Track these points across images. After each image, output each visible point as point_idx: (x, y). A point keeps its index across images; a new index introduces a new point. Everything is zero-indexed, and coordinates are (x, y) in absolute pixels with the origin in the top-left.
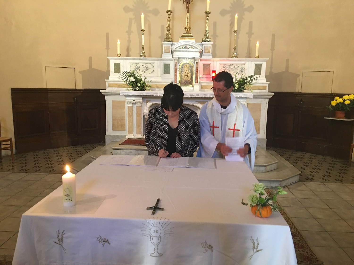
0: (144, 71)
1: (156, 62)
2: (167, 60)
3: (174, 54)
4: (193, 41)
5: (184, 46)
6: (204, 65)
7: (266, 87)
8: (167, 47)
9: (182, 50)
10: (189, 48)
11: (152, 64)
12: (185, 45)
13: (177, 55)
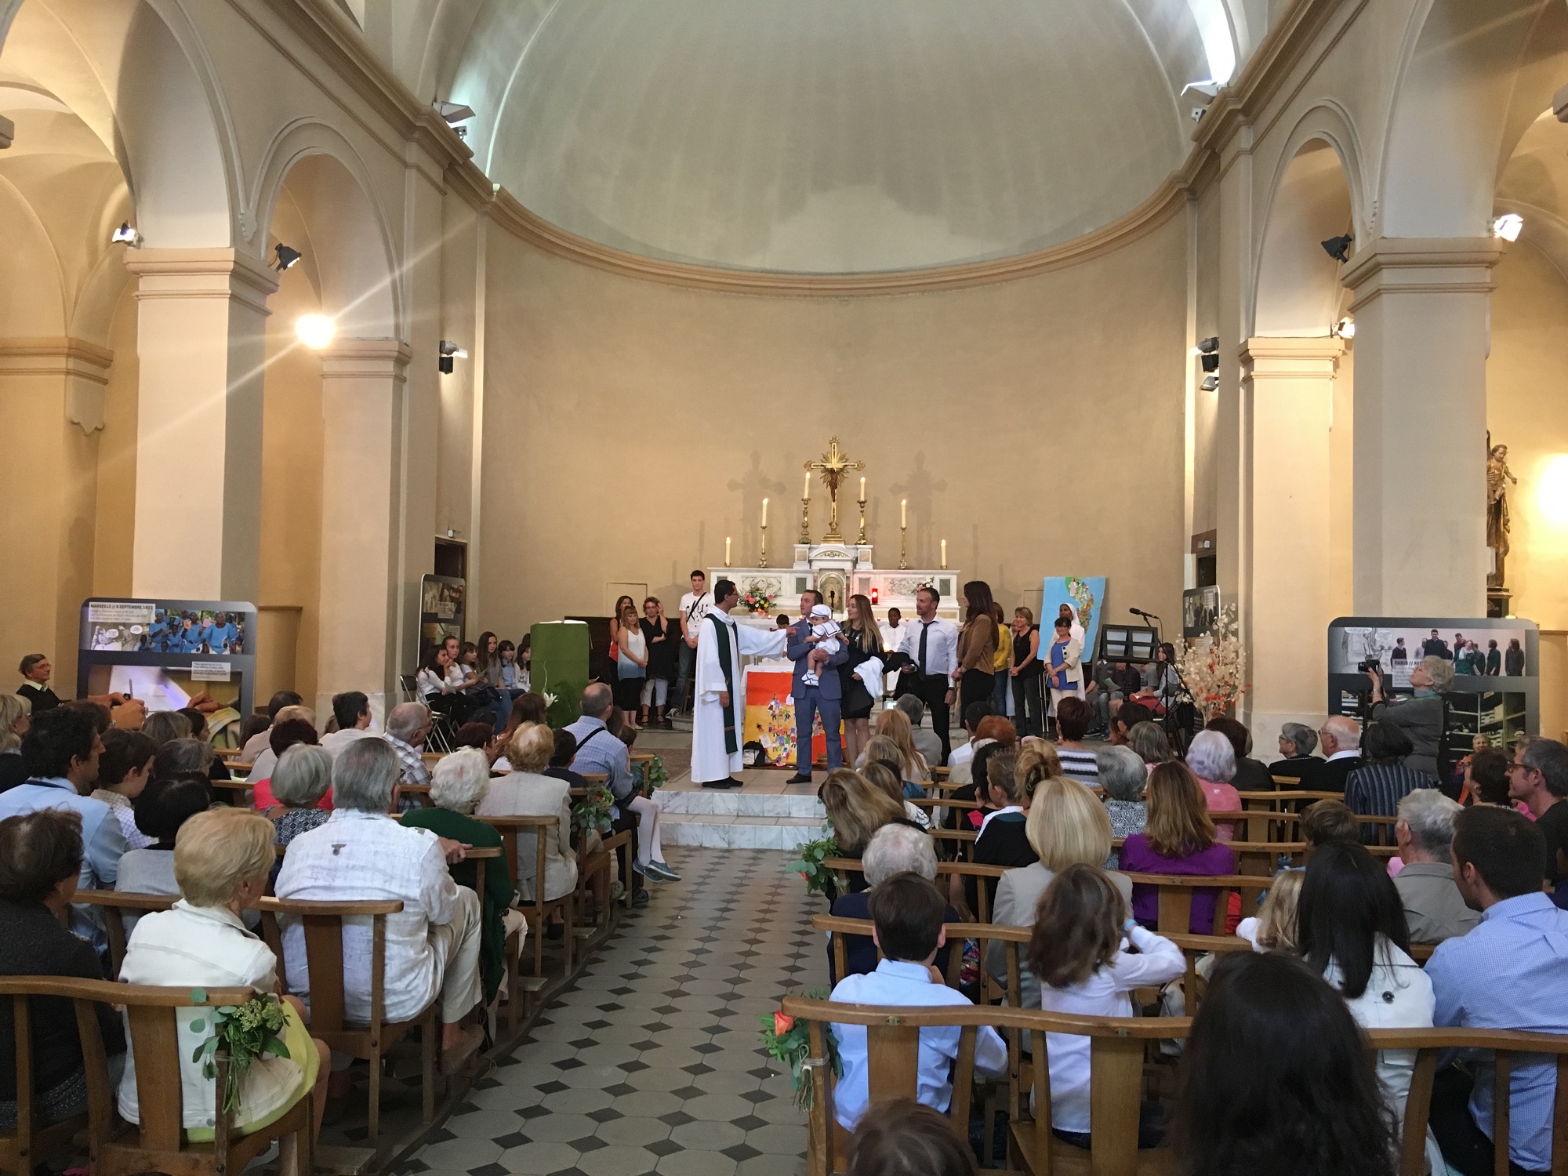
1: (784, 575)
2: (801, 572)
3: (813, 563)
4: (842, 544)
5: (828, 553)
6: (860, 579)
7: (955, 614)
8: (801, 552)
9: (823, 558)
10: (835, 555)
11: (780, 578)
12: (830, 551)
13: (816, 566)
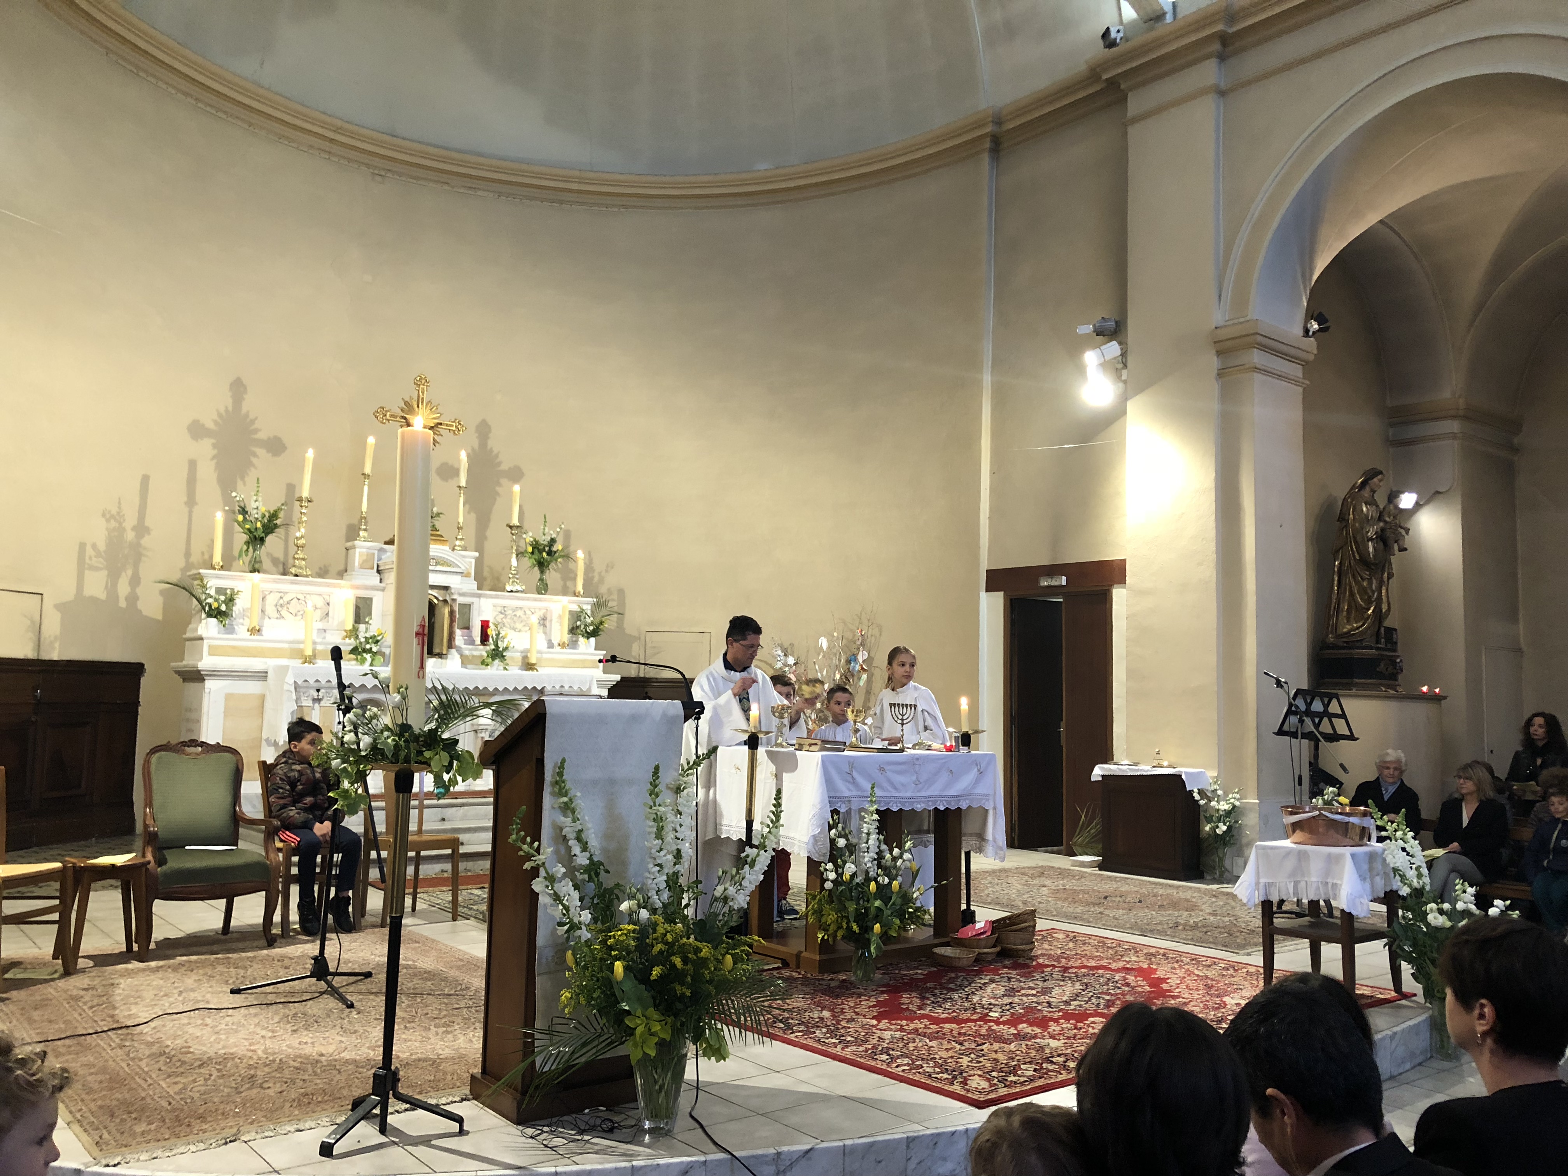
1: (337, 589)
2: (367, 588)
4: (447, 548)
6: (460, 605)
8: (366, 555)
11: (326, 596)
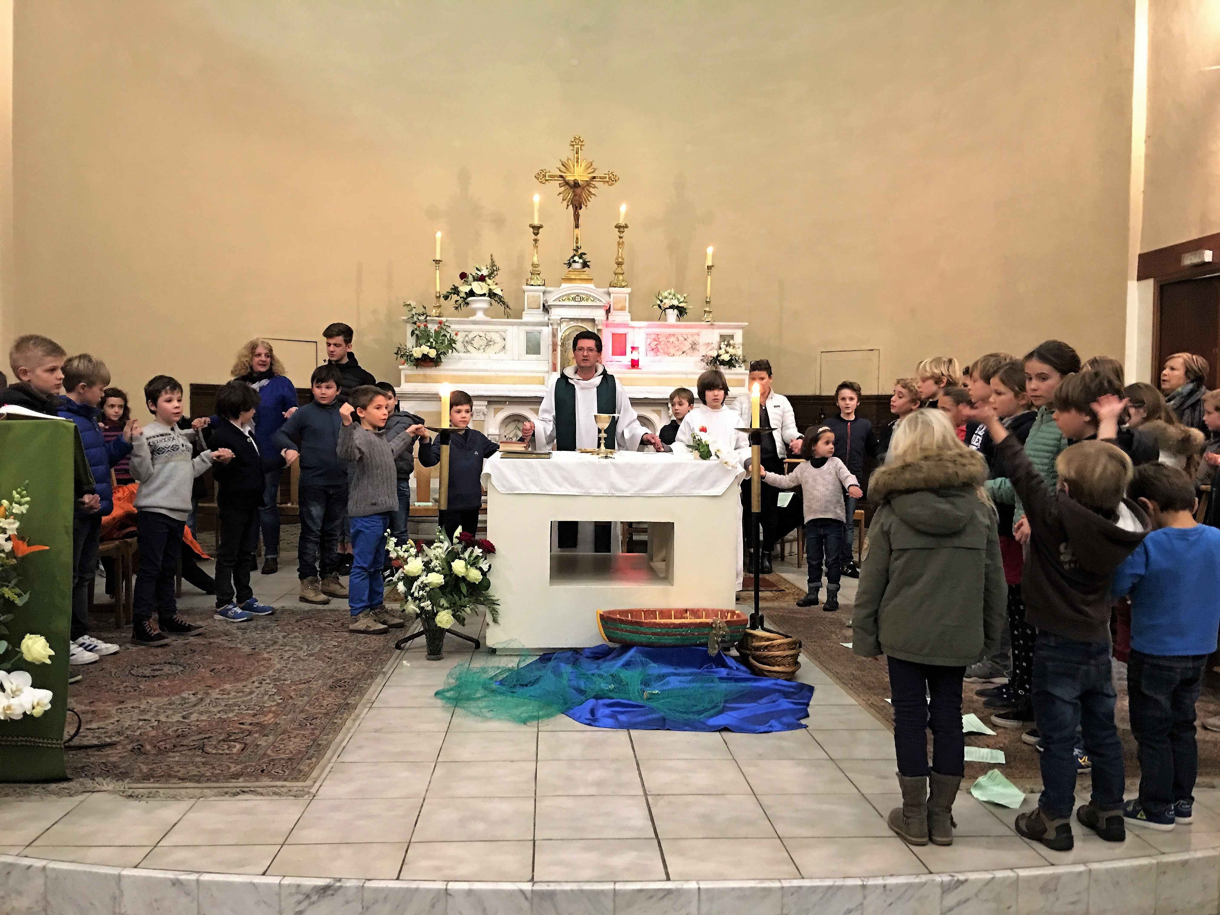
0: (483, 347)
1: (509, 328)
2: (533, 324)
3: (551, 311)
4: (591, 286)
5: (572, 296)
6: (614, 335)
8: (533, 297)
9: (567, 303)
10: (582, 299)
11: (501, 333)
12: (574, 293)
13: (556, 314)
